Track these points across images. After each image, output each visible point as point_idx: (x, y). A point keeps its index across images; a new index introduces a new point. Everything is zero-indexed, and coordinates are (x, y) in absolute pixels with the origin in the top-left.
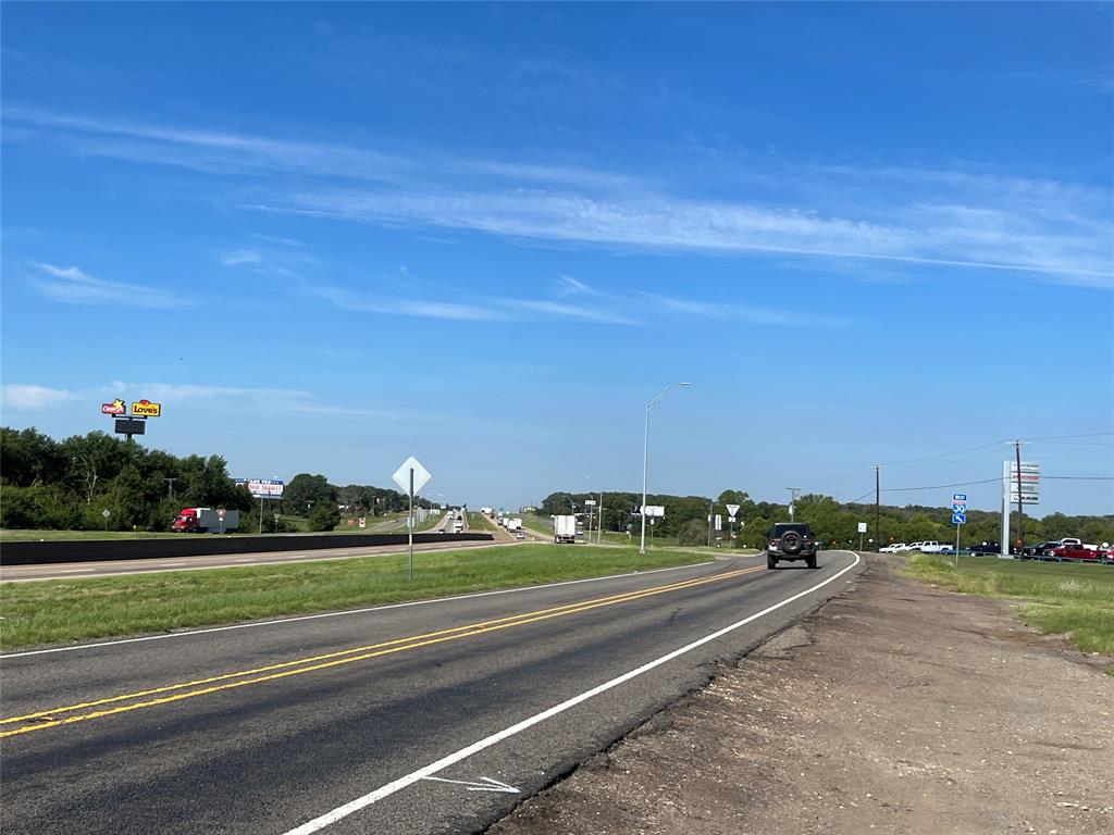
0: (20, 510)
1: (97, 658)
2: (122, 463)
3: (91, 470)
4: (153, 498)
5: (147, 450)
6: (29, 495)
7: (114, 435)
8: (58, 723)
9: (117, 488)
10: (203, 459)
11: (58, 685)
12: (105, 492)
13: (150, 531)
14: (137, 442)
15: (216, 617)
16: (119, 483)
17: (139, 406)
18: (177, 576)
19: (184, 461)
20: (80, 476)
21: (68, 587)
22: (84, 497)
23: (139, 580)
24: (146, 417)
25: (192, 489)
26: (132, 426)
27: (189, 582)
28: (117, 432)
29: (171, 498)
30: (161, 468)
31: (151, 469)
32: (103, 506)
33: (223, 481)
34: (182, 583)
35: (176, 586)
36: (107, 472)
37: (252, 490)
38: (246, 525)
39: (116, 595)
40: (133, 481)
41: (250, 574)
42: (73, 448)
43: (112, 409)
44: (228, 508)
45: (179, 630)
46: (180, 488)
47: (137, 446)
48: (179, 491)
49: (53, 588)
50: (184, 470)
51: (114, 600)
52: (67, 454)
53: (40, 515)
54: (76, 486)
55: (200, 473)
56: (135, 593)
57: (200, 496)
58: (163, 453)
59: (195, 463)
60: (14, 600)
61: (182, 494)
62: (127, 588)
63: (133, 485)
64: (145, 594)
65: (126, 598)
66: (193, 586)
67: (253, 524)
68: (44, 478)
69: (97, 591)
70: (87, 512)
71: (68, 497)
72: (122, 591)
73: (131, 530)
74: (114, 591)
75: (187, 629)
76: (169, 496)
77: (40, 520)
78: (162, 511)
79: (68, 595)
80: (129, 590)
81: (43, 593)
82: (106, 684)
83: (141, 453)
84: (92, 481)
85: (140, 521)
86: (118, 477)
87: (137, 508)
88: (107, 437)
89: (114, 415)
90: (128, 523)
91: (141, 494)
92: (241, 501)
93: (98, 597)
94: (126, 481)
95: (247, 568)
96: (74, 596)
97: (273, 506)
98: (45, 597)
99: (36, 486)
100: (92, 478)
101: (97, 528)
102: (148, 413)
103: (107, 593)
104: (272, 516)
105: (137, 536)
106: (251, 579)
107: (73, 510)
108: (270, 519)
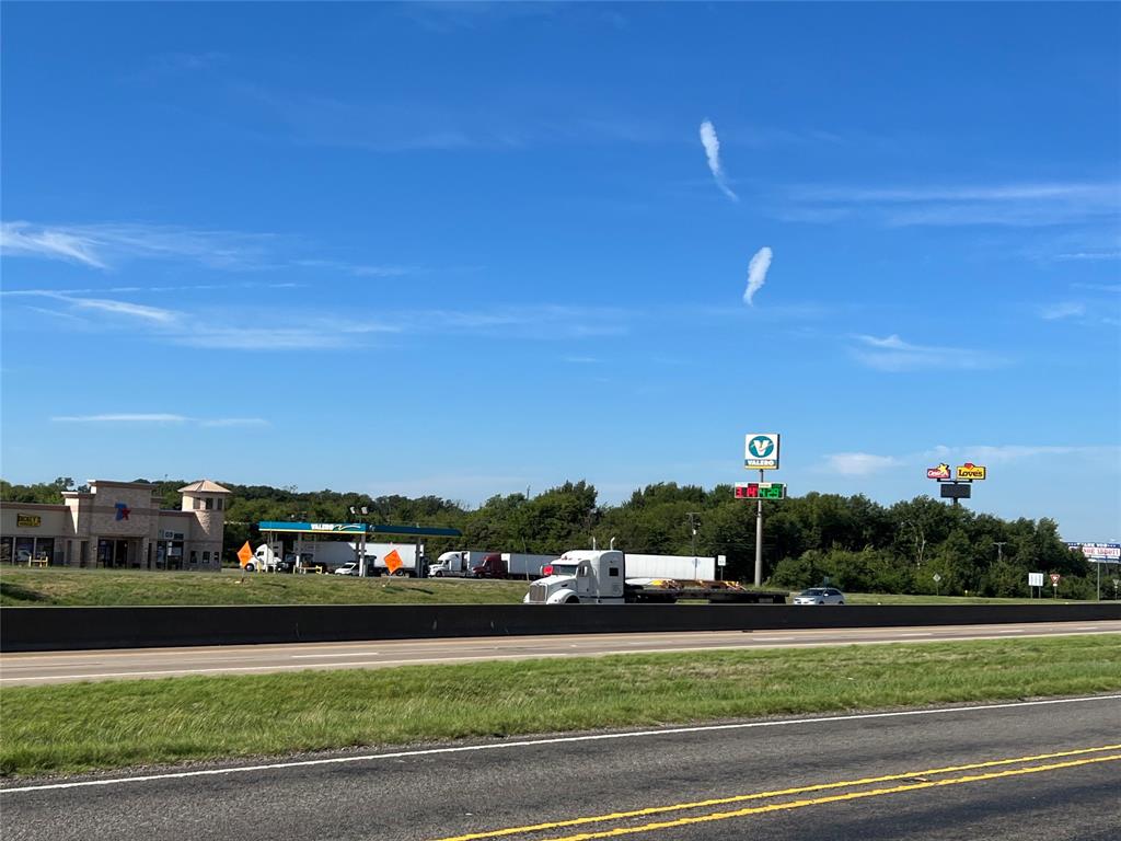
0: (854, 574)
1: (957, 723)
2: (950, 528)
3: (919, 535)
4: (982, 563)
5: (974, 514)
6: (861, 560)
7: (940, 500)
8: (932, 784)
9: (946, 553)
10: (1032, 522)
11: (923, 747)
12: (934, 556)
13: (981, 596)
14: (964, 505)
15: (1070, 686)
16: (948, 547)
17: (964, 470)
18: (1017, 643)
19: (1012, 524)
20: (909, 541)
21: (910, 651)
22: (913, 562)
23: (979, 645)
24: (971, 481)
25: (1023, 554)
26: (957, 490)
27: (1029, 650)
28: (943, 496)
29: (1001, 563)
30: (990, 532)
31: (979, 533)
32: (934, 570)
33: (1054, 545)
34: (1022, 650)
35: (1016, 653)
36: (935, 537)
37: (1086, 554)
38: (1082, 591)
39: (956, 660)
40: (962, 545)
41: (1094, 644)
42: (900, 514)
43: (937, 474)
44: (1062, 574)
45: (1033, 699)
46: (1010, 552)
47: (963, 510)
48: (1010, 555)
49: (895, 651)
50: (1012, 533)
51: (955, 665)
52: (895, 519)
53: (873, 579)
54: (905, 551)
55: (1031, 536)
56: (976, 659)
57: (1031, 560)
58: (990, 517)
59: (1024, 526)
60: (860, 661)
61: (1012, 558)
62: (967, 653)
63: (962, 550)
64: (986, 661)
65: (967, 663)
66: (1034, 654)
67: (1091, 590)
68: (875, 543)
69: (937, 656)
70: (918, 577)
71: (899, 562)
72: (963, 656)
73: (962, 595)
74: (954, 657)
75: (1041, 698)
76: (999, 560)
77: (874, 584)
78: (993, 576)
79: (910, 659)
80: (970, 656)
81: (886, 656)
82: (969, 749)
83: (969, 518)
84: (921, 546)
85: (971, 586)
86: (946, 541)
87: (967, 572)
88: (933, 501)
89: (939, 480)
90: (959, 588)
91: (971, 558)
92: (1076, 566)
93: (939, 662)
94: (954, 545)
95: (1091, 636)
96: (916, 660)
97: (1110, 571)
98: (889, 660)
99: (868, 551)
100: (920, 542)
101: (928, 592)
102: (972, 477)
103: (948, 658)
104: (1111, 581)
105: (970, 601)
106: (1095, 649)
107: (904, 575)
108: (1108, 585)
